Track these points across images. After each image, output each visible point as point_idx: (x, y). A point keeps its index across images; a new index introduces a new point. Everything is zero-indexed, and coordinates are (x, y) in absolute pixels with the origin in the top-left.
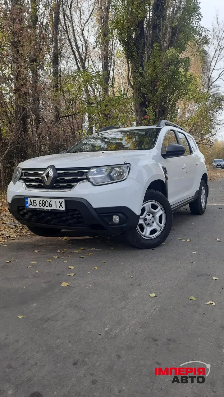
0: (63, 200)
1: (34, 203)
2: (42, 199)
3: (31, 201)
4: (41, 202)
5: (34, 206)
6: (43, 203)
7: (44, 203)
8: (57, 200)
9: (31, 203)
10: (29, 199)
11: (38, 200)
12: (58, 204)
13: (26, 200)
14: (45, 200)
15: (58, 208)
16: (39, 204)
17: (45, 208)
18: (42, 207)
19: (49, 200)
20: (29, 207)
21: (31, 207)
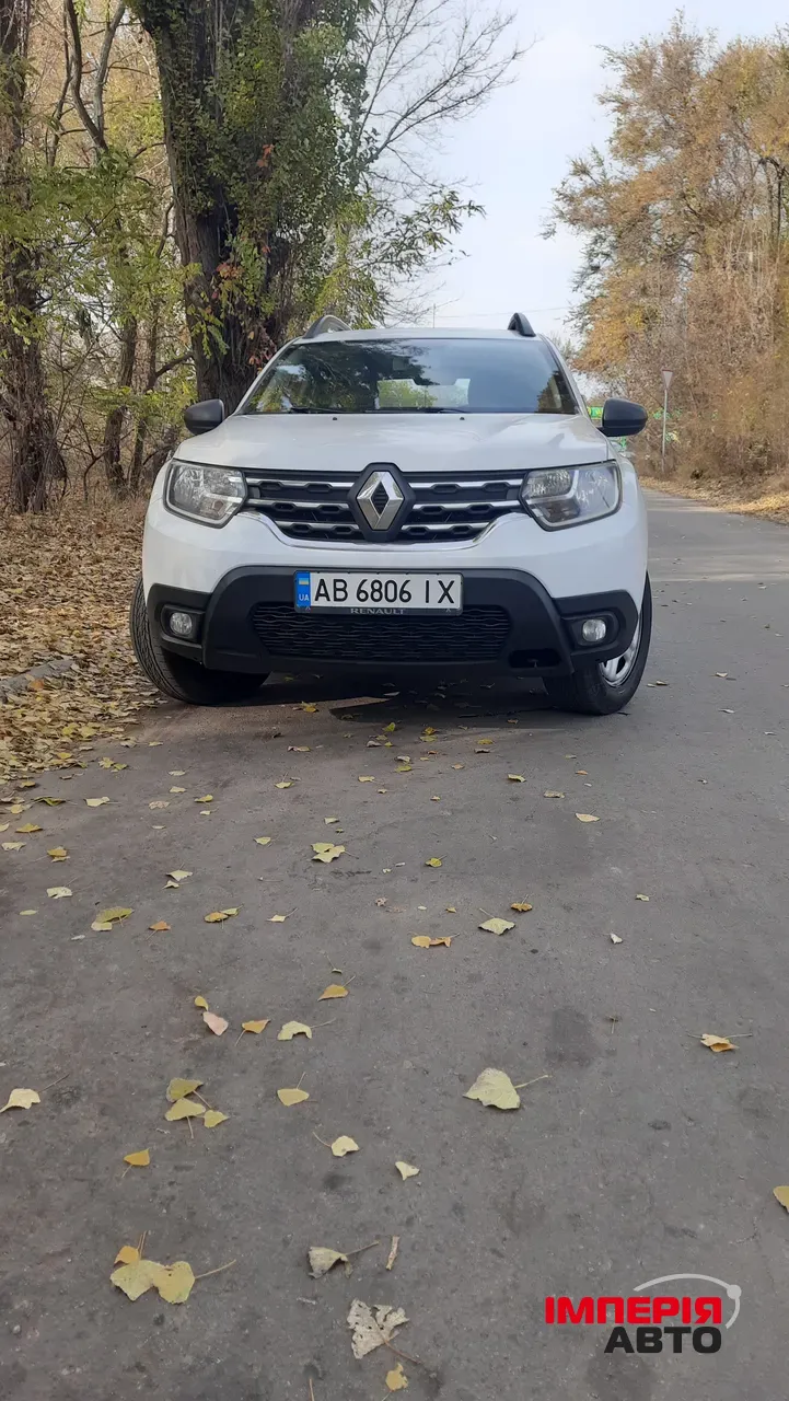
0: (457, 579)
1: (336, 589)
2: (371, 577)
3: (322, 583)
4: (367, 587)
5: (336, 599)
6: (374, 590)
7: (379, 591)
8: (434, 579)
9: (322, 592)
10: (315, 578)
11: (353, 581)
12: (437, 592)
13: (302, 582)
14: (384, 578)
15: (433, 604)
16: (359, 591)
17: (383, 604)
18: (369, 604)
19: (400, 579)
20: (314, 603)
21: (322, 602)
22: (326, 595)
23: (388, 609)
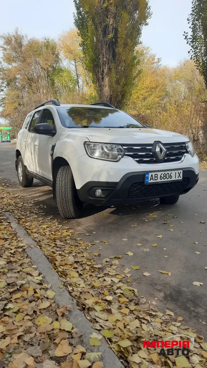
0: (182, 171)
1: (155, 177)
2: (163, 173)
3: (152, 175)
4: (162, 176)
5: (155, 180)
6: (164, 176)
7: (165, 176)
8: (177, 172)
10: (150, 174)
11: (159, 174)
12: (177, 175)
13: (147, 176)
14: (166, 173)
15: (177, 179)
18: (163, 180)
19: (170, 172)
20: (150, 182)
21: (152, 181)
22: (153, 179)
23: (167, 181)
